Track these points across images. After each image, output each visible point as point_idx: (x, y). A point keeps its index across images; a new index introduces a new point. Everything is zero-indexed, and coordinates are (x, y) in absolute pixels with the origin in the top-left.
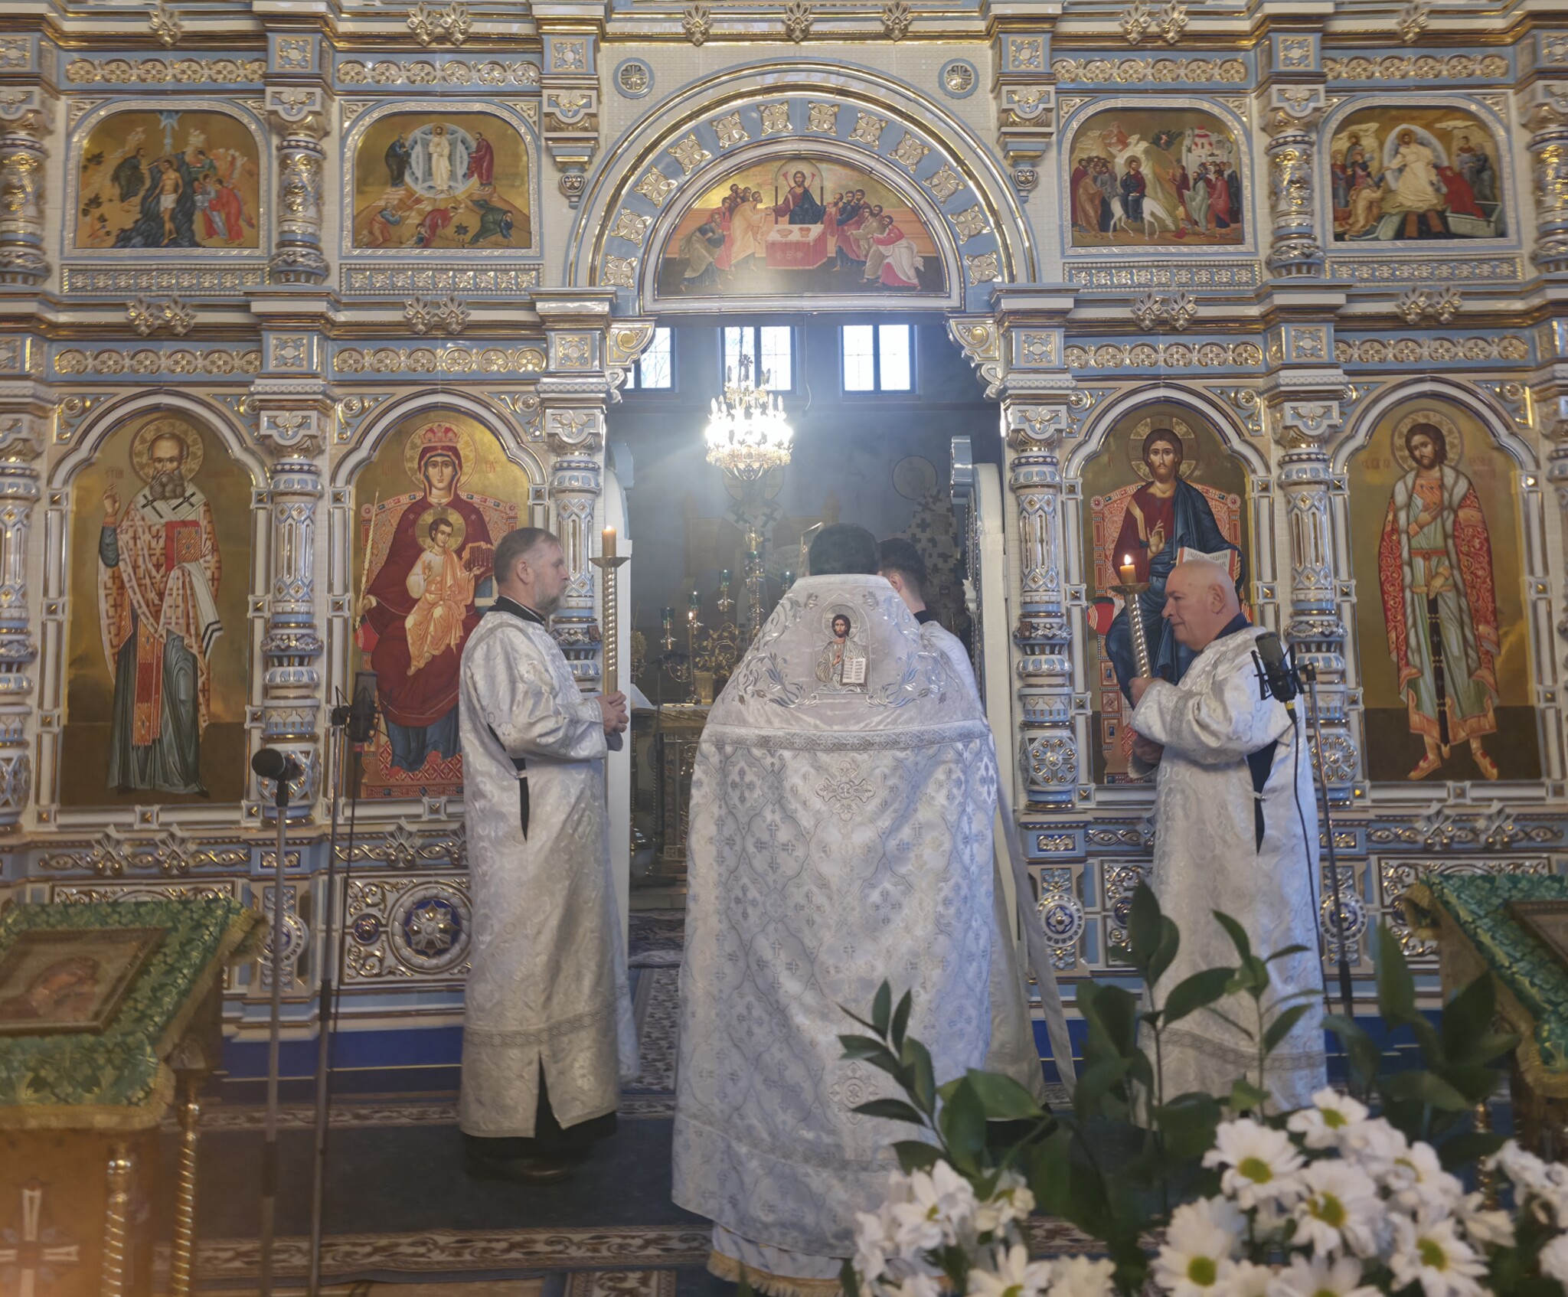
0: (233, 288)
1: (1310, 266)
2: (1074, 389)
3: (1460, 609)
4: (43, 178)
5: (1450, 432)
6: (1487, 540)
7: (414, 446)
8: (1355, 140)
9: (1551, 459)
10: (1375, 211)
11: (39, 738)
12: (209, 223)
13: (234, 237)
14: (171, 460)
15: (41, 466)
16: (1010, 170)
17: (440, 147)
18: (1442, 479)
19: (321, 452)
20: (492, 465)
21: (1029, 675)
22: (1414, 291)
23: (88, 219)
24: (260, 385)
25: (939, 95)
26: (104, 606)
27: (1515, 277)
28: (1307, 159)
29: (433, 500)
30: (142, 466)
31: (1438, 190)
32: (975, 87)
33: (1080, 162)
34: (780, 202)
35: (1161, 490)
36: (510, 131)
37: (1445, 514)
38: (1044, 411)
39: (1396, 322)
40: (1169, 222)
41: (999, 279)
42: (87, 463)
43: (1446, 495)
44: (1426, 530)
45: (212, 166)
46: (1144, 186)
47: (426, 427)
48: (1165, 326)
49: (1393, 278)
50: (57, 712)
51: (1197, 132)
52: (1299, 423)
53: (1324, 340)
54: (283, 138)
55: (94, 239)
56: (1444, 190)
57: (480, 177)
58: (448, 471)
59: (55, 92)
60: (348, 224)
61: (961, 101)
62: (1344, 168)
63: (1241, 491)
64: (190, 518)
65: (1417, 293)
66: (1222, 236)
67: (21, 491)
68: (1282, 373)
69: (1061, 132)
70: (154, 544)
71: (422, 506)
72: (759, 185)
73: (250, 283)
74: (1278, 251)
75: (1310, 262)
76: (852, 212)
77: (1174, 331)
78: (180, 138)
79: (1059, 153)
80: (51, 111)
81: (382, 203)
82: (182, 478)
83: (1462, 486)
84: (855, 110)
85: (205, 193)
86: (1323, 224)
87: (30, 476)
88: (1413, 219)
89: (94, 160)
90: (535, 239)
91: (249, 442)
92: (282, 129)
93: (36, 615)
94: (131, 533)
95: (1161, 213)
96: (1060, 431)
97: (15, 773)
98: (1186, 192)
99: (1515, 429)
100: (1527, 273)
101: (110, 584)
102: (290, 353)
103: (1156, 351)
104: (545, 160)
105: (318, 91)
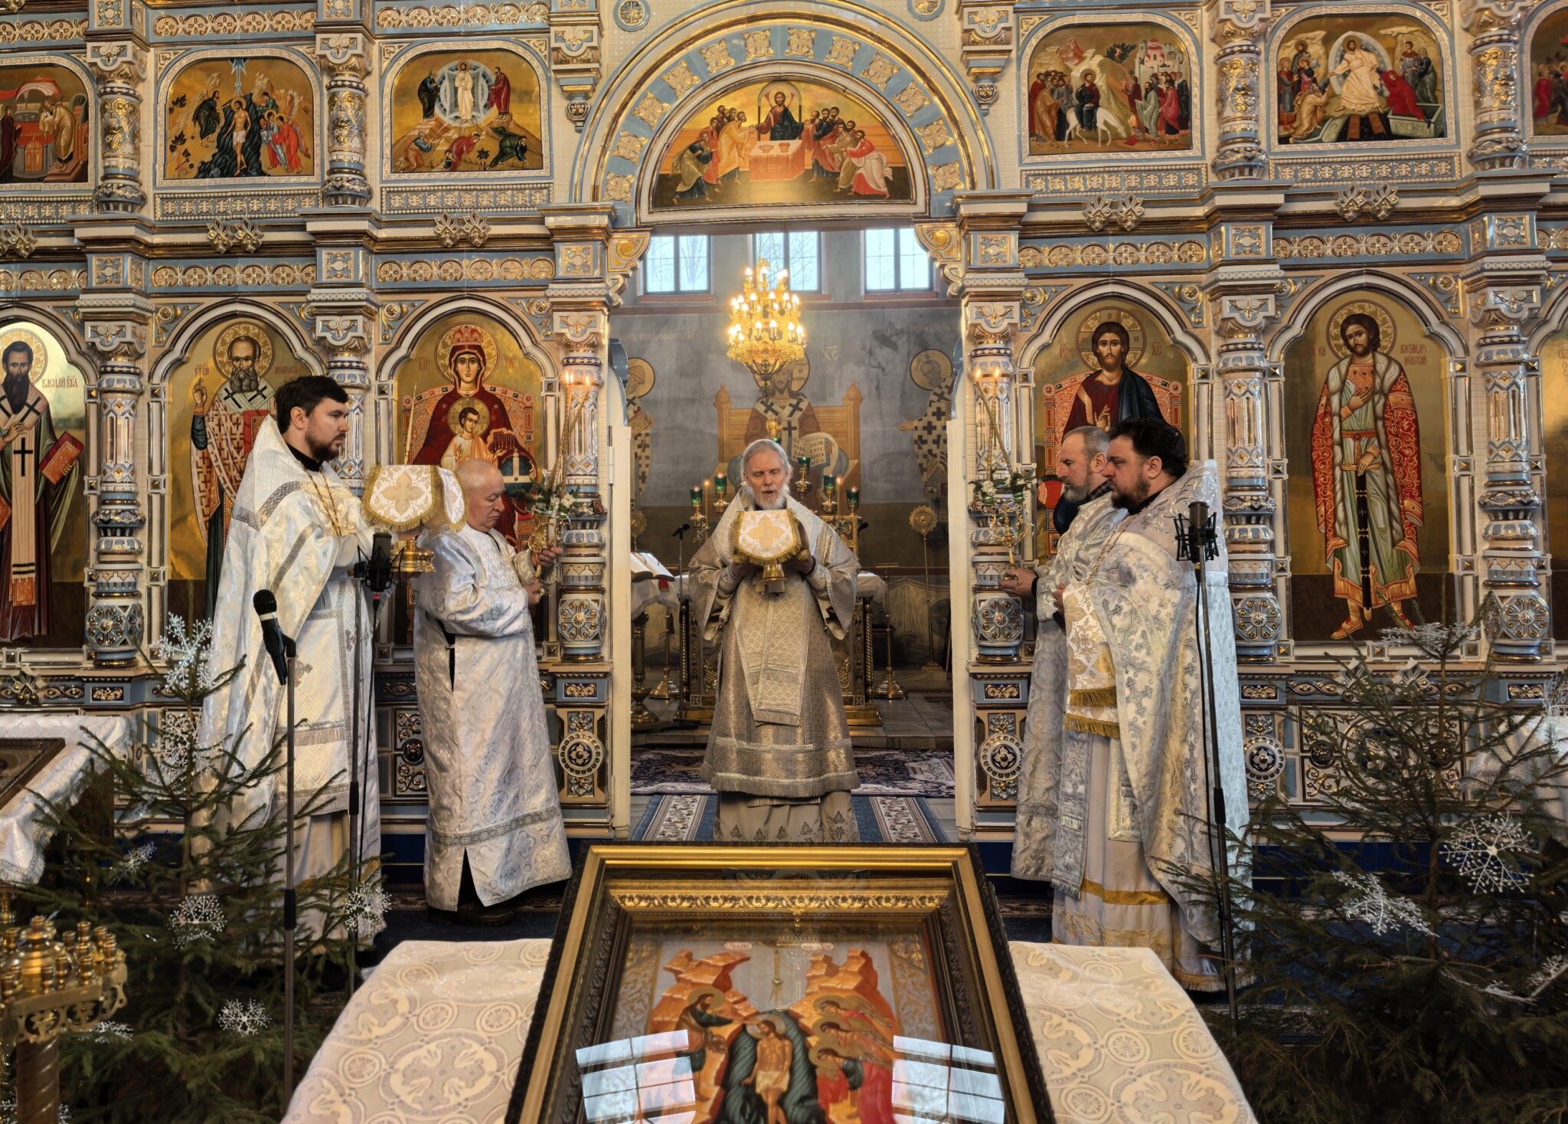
0: (293, 211)
1: (1251, 169)
2: (1027, 287)
3: (1387, 486)
4: (138, 120)
5: (1384, 322)
6: (1416, 421)
7: (445, 346)
8: (1302, 47)
9: (1480, 346)
10: (1319, 114)
11: (149, 590)
12: (273, 154)
13: (293, 166)
14: (246, 359)
15: (144, 365)
16: (972, 86)
17: (464, 81)
18: (1374, 366)
19: (368, 351)
20: (511, 361)
21: (981, 545)
22: (1352, 190)
23: (175, 154)
24: (316, 294)
25: (908, 18)
26: (197, 482)
27: (1453, 174)
28: (1253, 65)
29: (462, 392)
30: (224, 364)
31: (1381, 94)
32: (942, 9)
33: (1038, 76)
34: (763, 120)
35: (1108, 378)
36: (524, 65)
37: (1376, 397)
38: (999, 307)
39: (1334, 220)
40: (1121, 130)
41: (961, 187)
42: (179, 363)
43: (1378, 381)
44: (1357, 412)
45: (275, 106)
46: (1098, 97)
47: (456, 329)
48: (1113, 227)
49: (1334, 177)
50: (162, 569)
51: (1150, 44)
52: (1237, 315)
53: (1263, 238)
54: (332, 77)
55: (180, 173)
56: (1387, 93)
57: (499, 107)
58: (474, 367)
59: (145, 45)
60: (387, 151)
61: (929, 23)
62: (1290, 75)
63: (1183, 377)
64: (263, 408)
65: (1355, 192)
66: (1171, 142)
67: (128, 386)
68: (1221, 269)
69: (1021, 50)
70: (234, 430)
71: (452, 397)
72: (743, 105)
73: (308, 206)
74: (1222, 155)
75: (1250, 165)
76: (827, 127)
77: (1123, 232)
78: (248, 81)
79: (1019, 68)
80: (142, 64)
81: (416, 133)
82: (255, 374)
83: (1394, 372)
84: (828, 35)
85: (269, 128)
86: (1267, 128)
87: (134, 374)
88: (1356, 121)
89: (180, 101)
90: (546, 162)
91: (310, 344)
92: (331, 70)
93: (144, 489)
94: (216, 421)
95: (1113, 122)
96: (1015, 325)
97: (131, 619)
98: (1138, 102)
99: (1446, 318)
100: (1465, 170)
101: (201, 463)
102: (339, 265)
103: (1106, 250)
104: (555, 90)
105: (359, 36)
